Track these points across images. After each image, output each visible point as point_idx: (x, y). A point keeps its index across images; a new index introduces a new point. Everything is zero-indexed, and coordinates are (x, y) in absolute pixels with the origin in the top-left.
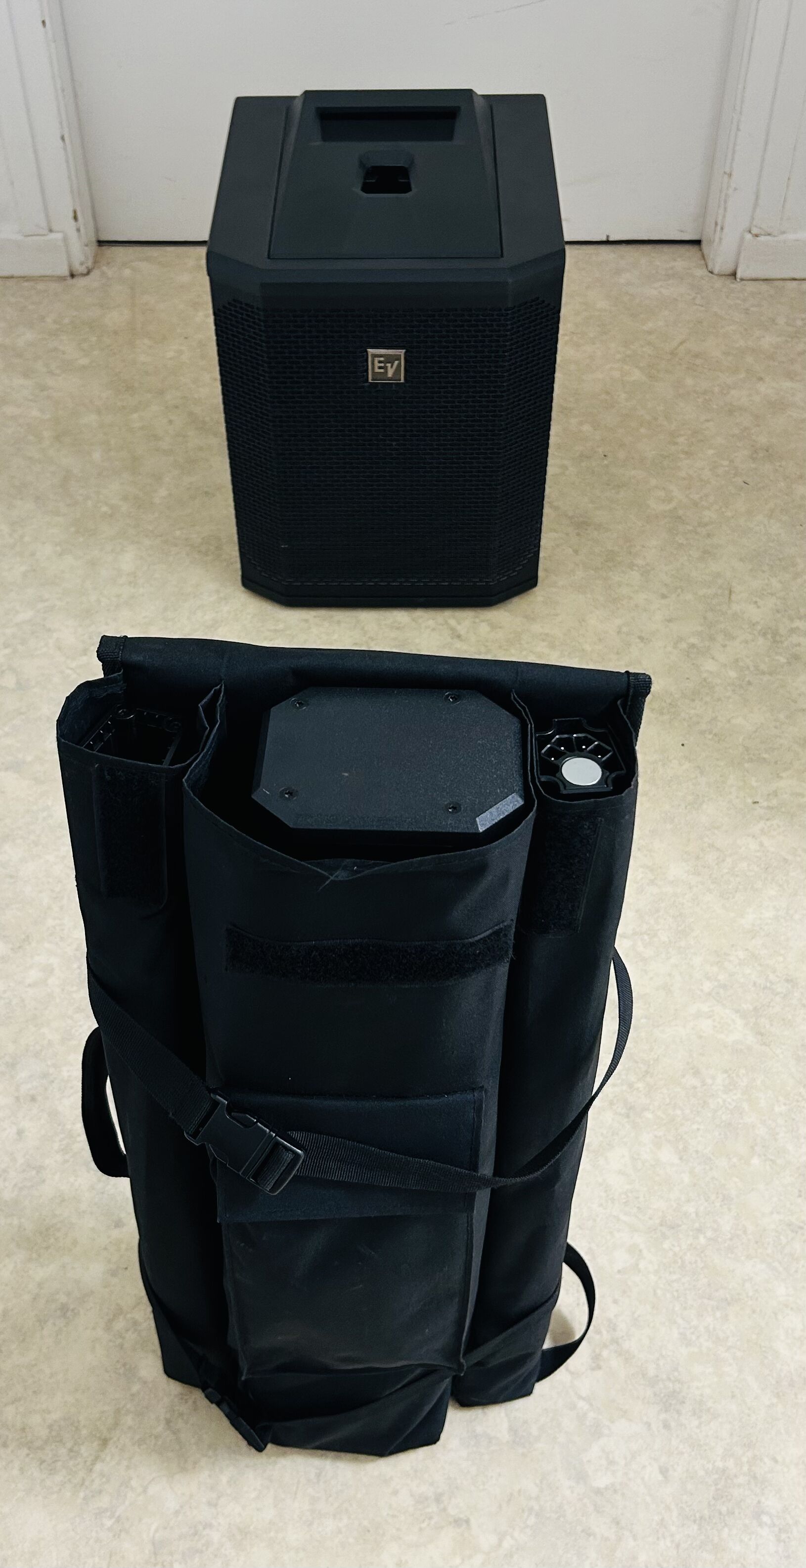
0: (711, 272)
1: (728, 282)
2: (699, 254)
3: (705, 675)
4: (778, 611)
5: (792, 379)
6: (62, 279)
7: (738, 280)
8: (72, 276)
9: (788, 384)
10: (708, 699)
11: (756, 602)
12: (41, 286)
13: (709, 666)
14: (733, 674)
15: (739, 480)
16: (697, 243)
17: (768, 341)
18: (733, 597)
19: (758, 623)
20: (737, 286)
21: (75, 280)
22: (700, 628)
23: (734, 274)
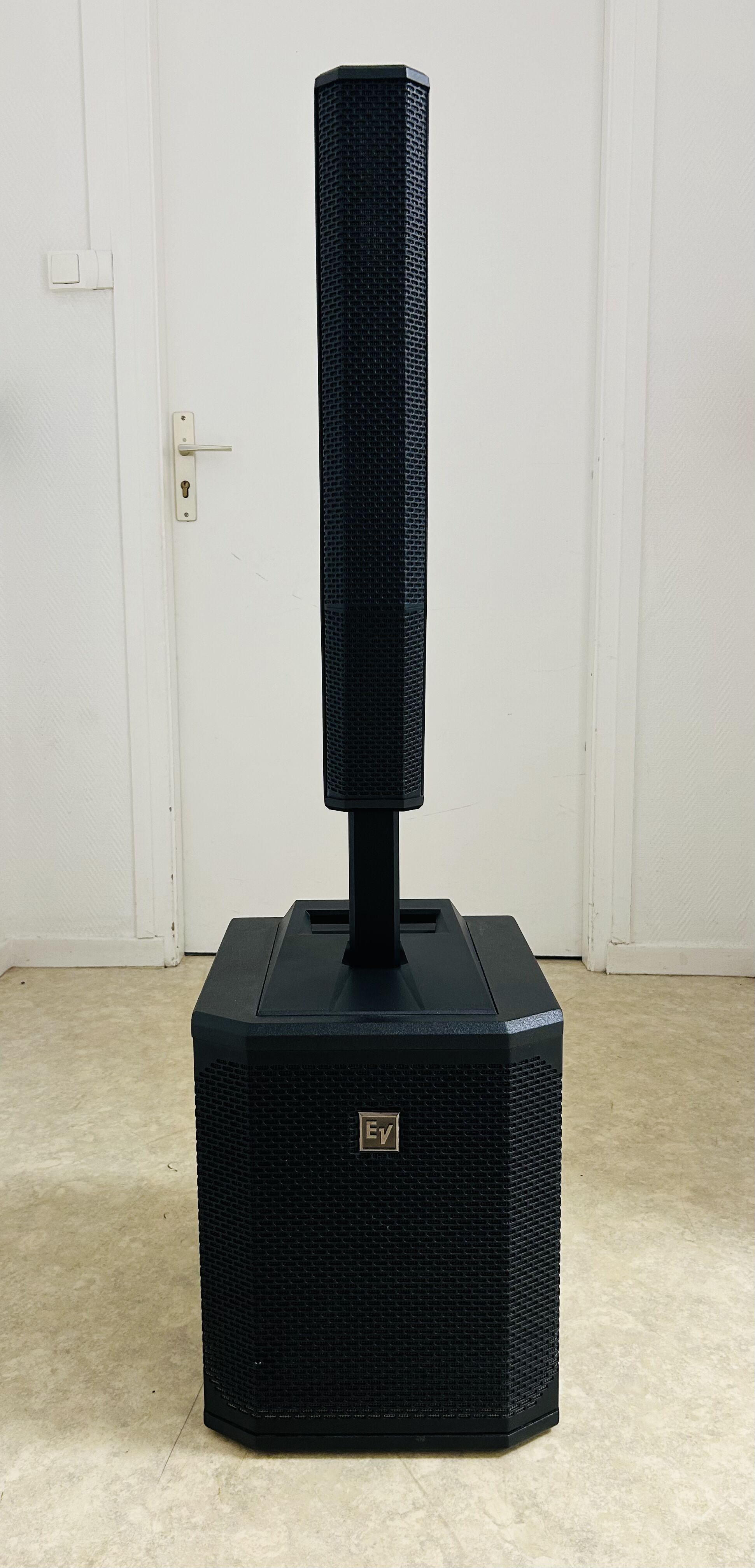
0: (590, 971)
1: (603, 976)
2: (582, 964)
3: (596, 1143)
4: (647, 1114)
5: (648, 1015)
6: (158, 968)
7: (608, 974)
8: (166, 967)
9: (646, 1016)
10: (599, 1154)
11: (630, 1110)
12: (143, 971)
13: (599, 1138)
14: (616, 1143)
15: (615, 1056)
16: (579, 959)
17: (629, 999)
18: (614, 1107)
19: (633, 1119)
20: (608, 977)
21: (167, 969)
22: (591, 1121)
23: (605, 972)
